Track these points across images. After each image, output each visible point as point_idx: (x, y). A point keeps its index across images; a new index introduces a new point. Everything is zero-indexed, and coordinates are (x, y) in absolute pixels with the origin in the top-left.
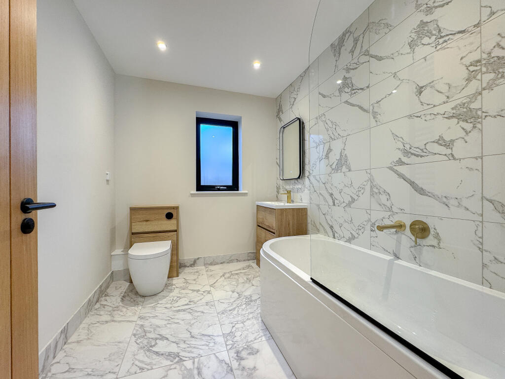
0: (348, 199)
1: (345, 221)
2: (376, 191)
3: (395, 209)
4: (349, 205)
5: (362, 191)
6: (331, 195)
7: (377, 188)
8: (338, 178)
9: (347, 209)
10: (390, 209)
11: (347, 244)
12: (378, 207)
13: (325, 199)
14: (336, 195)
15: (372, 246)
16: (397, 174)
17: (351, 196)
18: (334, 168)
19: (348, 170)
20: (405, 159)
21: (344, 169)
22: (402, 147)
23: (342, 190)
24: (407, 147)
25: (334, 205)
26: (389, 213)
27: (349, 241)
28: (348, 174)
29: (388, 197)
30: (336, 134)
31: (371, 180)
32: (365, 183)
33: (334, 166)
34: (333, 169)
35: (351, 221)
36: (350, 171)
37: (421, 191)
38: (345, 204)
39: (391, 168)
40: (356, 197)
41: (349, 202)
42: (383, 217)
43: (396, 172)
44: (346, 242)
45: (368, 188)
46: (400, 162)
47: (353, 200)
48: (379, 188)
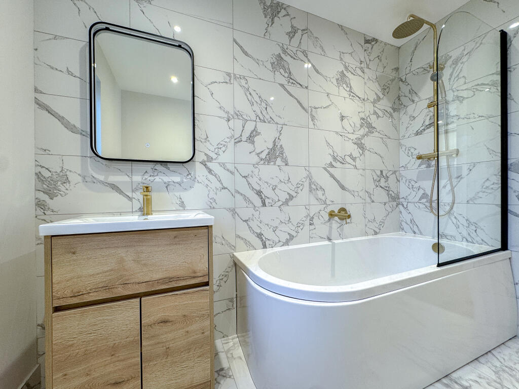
0: (283, 197)
1: (281, 221)
2: (314, 187)
3: (328, 202)
4: (286, 203)
5: (301, 188)
6: (259, 193)
7: (315, 185)
8: (269, 172)
9: (284, 208)
10: (325, 203)
11: (285, 248)
12: (316, 202)
13: (246, 198)
14: (267, 192)
15: (311, 239)
16: (330, 174)
17: (288, 193)
18: (264, 157)
19: (284, 164)
20: (334, 163)
21: (279, 161)
22: (332, 154)
23: (276, 186)
24: (336, 155)
25: (264, 204)
26: (324, 206)
27: (287, 243)
28: (285, 168)
29: (323, 192)
30: (268, 117)
31: (309, 177)
32: (304, 180)
33: (263, 156)
34: (261, 160)
35: (289, 221)
36: (286, 165)
37: (343, 188)
38: (280, 203)
39: (325, 169)
40: (294, 194)
41: (287, 199)
42: (319, 209)
43: (328, 172)
44: (283, 245)
45: (307, 184)
46: (332, 166)
47: (291, 197)
48: (316, 184)
